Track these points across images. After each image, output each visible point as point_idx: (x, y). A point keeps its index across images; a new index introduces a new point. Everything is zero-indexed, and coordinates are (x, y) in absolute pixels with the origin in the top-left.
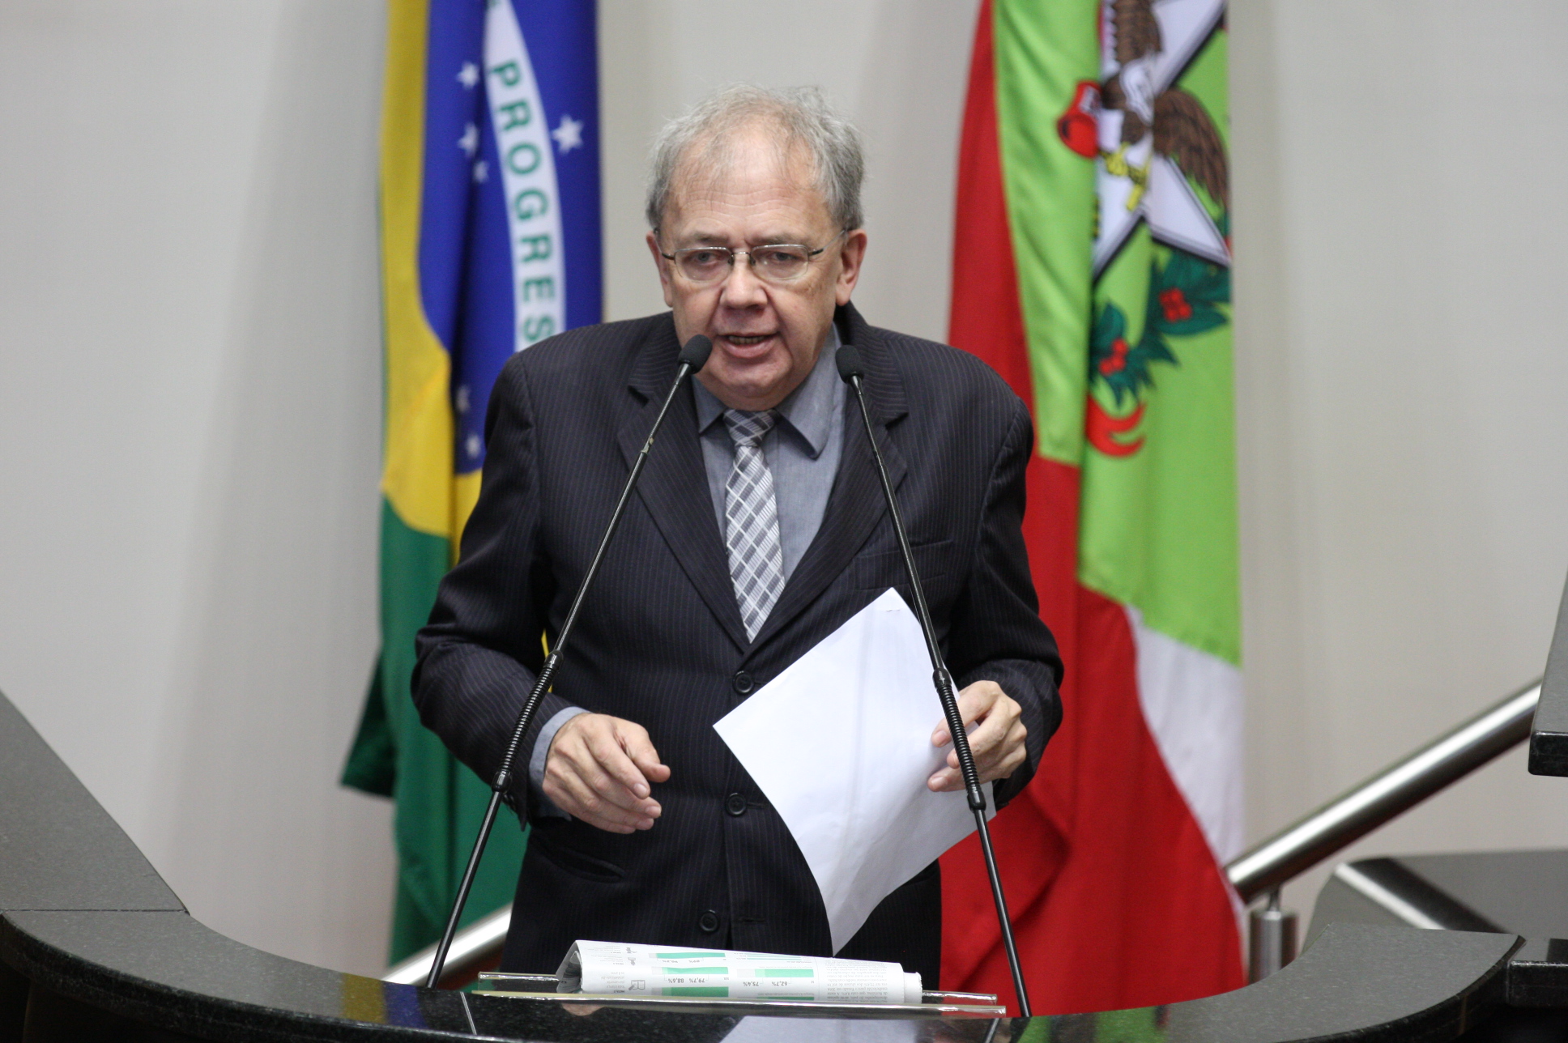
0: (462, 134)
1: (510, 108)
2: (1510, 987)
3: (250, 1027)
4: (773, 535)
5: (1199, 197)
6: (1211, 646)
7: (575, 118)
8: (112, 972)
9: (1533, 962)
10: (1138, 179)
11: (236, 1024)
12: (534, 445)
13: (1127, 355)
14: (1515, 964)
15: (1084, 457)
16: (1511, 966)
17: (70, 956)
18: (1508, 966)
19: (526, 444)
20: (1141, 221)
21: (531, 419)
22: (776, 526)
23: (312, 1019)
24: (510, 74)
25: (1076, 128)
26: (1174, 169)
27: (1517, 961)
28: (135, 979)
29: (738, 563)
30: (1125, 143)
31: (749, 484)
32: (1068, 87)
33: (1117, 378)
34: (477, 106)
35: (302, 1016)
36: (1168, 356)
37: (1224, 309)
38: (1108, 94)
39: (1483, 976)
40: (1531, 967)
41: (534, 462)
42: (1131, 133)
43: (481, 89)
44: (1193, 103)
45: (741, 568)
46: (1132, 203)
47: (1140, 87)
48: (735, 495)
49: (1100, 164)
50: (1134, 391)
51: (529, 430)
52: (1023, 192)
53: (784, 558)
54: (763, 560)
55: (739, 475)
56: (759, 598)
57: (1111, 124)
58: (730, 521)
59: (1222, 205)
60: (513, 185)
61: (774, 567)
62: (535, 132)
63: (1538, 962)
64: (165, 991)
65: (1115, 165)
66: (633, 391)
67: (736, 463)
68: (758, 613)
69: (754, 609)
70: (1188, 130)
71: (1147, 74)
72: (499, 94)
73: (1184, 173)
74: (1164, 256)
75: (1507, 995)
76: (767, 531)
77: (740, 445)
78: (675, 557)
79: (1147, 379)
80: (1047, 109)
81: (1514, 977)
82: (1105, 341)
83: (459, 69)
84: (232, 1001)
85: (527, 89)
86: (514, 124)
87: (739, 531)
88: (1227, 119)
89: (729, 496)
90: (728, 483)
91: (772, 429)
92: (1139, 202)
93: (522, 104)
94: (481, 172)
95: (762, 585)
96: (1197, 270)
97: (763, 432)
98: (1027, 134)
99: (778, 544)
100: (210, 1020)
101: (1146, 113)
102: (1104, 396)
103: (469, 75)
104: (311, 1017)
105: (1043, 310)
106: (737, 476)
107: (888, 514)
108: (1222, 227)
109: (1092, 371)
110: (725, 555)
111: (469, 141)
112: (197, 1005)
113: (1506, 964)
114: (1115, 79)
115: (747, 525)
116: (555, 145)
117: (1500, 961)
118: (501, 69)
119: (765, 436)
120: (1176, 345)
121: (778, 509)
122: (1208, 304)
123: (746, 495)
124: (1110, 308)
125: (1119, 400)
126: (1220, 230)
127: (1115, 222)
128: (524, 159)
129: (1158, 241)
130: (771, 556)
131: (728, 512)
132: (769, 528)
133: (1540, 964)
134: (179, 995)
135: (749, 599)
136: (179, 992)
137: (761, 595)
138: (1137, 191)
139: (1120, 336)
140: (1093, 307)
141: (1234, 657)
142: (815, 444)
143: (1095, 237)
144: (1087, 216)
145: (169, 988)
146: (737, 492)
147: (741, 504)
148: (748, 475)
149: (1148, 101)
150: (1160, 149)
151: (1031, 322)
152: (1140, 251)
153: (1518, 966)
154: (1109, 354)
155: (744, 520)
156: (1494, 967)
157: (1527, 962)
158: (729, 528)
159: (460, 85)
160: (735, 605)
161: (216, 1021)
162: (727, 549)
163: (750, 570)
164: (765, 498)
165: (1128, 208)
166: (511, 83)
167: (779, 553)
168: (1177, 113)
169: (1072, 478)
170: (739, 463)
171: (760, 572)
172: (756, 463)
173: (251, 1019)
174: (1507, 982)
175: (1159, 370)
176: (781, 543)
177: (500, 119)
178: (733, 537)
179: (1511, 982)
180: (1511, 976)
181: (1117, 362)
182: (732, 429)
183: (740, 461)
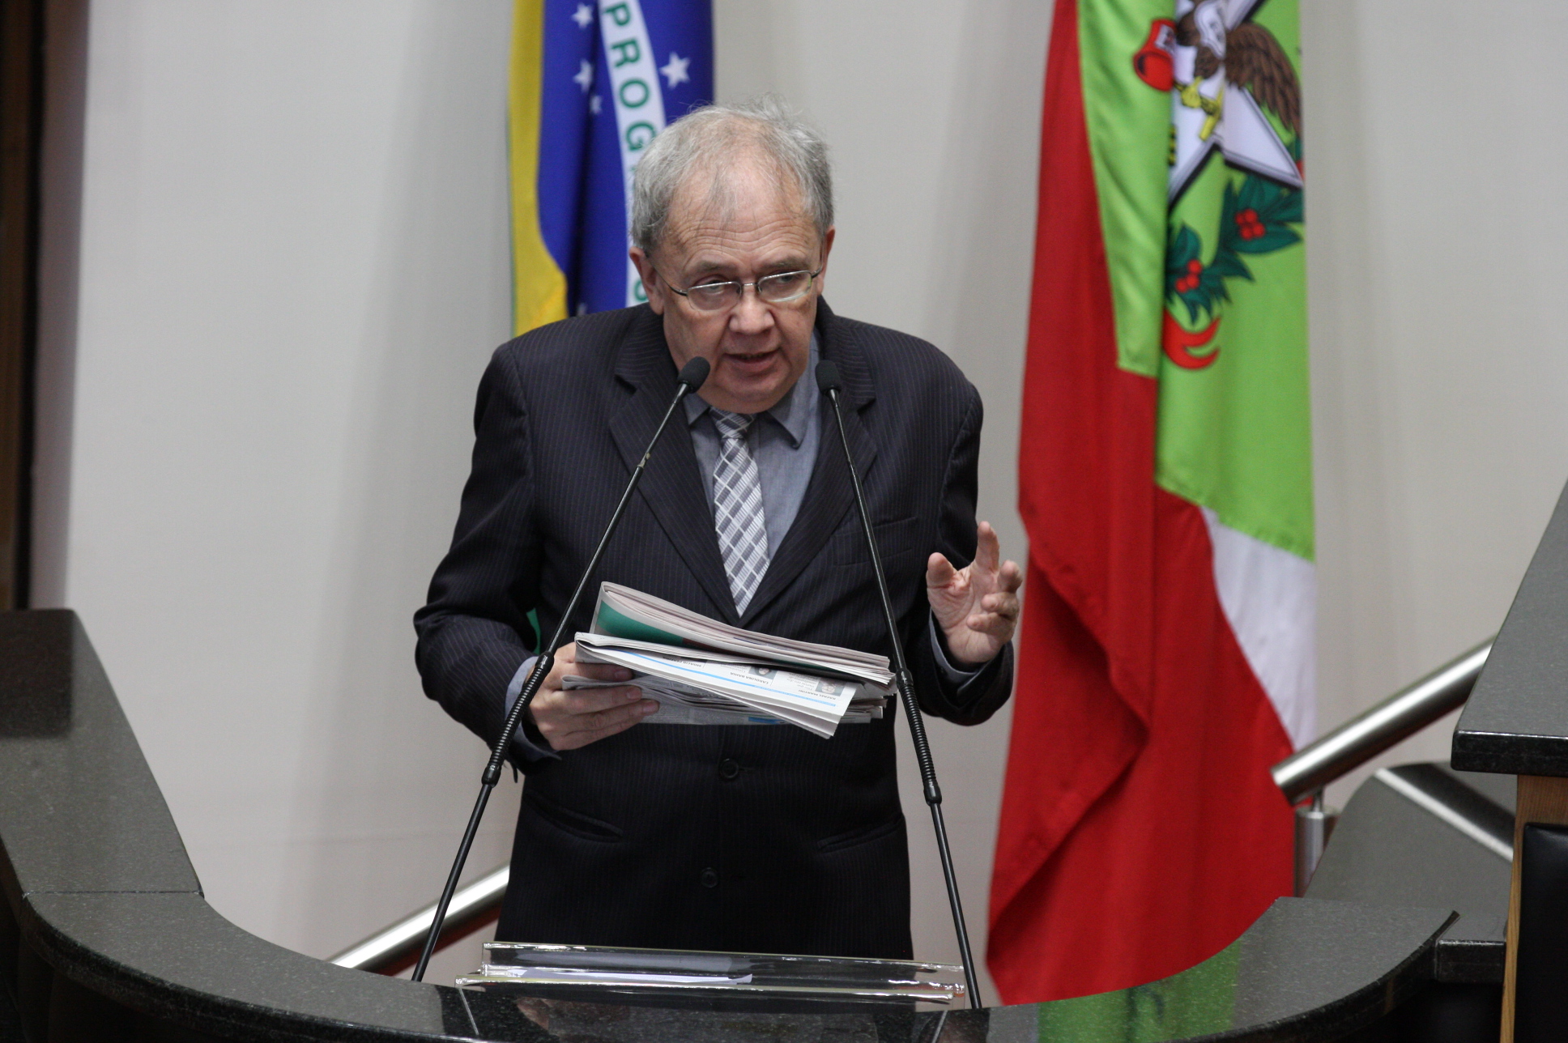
0: (578, 70)
1: (622, 46)
2: (1438, 965)
3: (233, 1021)
4: (759, 521)
5: (1270, 123)
6: (1285, 542)
7: (681, 56)
8: (113, 962)
9: (1460, 941)
10: (1212, 111)
11: (221, 1019)
12: (528, 432)
13: (1200, 274)
14: (1442, 942)
15: (1160, 369)
16: (1439, 944)
17: (79, 945)
18: (1437, 944)
19: (520, 432)
20: (1216, 148)
21: (524, 407)
22: (761, 513)
23: (289, 1016)
24: (621, 15)
25: (1150, 63)
26: (1247, 99)
27: (1445, 940)
28: (133, 970)
29: (726, 546)
30: (1199, 78)
31: (736, 473)
32: (1144, 26)
33: (1192, 296)
34: (592, 44)
35: (280, 1013)
36: (1244, 273)
37: (1296, 227)
38: (1183, 30)
39: (1409, 958)
40: (1458, 946)
41: (528, 448)
42: (1205, 67)
43: (595, 27)
44: (1266, 36)
45: (730, 550)
46: (1205, 134)
47: (1212, 25)
48: (722, 483)
49: (1176, 96)
50: (1209, 310)
51: (522, 418)
52: (1102, 122)
53: (769, 540)
54: (750, 544)
55: (727, 465)
56: (746, 578)
57: (1185, 59)
58: (719, 507)
59: (1293, 131)
60: (625, 118)
61: (760, 550)
62: (645, 68)
63: (1464, 941)
64: (159, 984)
65: (1188, 96)
66: (620, 381)
67: (724, 454)
68: (745, 593)
69: (741, 589)
70: (1260, 61)
71: (1219, 12)
72: (612, 33)
73: (1259, 104)
74: (1239, 179)
75: (1435, 971)
76: (753, 516)
77: (727, 438)
78: (669, 538)
79: (1222, 294)
80: (1124, 45)
81: (1442, 955)
82: (1181, 261)
83: (575, 11)
84: (217, 997)
85: (637, 29)
86: (626, 60)
87: (727, 517)
88: (1299, 51)
89: (717, 484)
90: (715, 472)
91: (755, 420)
92: (1212, 132)
93: (633, 42)
94: (596, 104)
95: (749, 567)
96: (1271, 192)
97: (748, 425)
98: (1106, 68)
99: (763, 528)
100: (198, 1014)
101: (1220, 49)
102: (1180, 312)
103: (583, 16)
104: (288, 1014)
105: (1121, 233)
106: (724, 466)
107: (855, 503)
108: (1295, 151)
109: (1168, 290)
110: (715, 537)
111: (584, 77)
112: (186, 999)
113: (1434, 942)
114: (1190, 16)
115: (735, 510)
116: (663, 80)
117: (1428, 940)
118: (613, 10)
119: (749, 428)
120: (1251, 262)
121: (762, 496)
122: (1281, 223)
123: (733, 484)
124: (1185, 229)
125: (1194, 317)
126: (1291, 154)
127: (1189, 150)
128: (634, 94)
129: (1231, 164)
130: (757, 540)
131: (716, 499)
132: (755, 514)
133: (1466, 943)
134: (171, 989)
135: (737, 580)
136: (172, 985)
137: (748, 576)
138: (1210, 121)
139: (1195, 256)
140: (1169, 229)
141: (1307, 551)
142: (796, 434)
143: (1171, 164)
144: (1164, 142)
145: (162, 981)
146: (725, 480)
147: (729, 492)
148: (736, 465)
149: (1219, 37)
150: (1234, 80)
151: (1110, 243)
152: (1215, 173)
153: (1444, 945)
154: (1184, 273)
155: (732, 506)
156: (1421, 947)
157: (1454, 941)
158: (717, 514)
159: (576, 24)
160: (726, 583)
161: (204, 1014)
162: (716, 533)
163: (737, 553)
164: (751, 486)
165: (1200, 137)
166: (621, 23)
167: (765, 537)
168: (1251, 46)
169: (1150, 390)
170: (726, 454)
171: (746, 556)
172: (742, 455)
173: (234, 1014)
174: (1435, 960)
175: (1234, 285)
176: (766, 528)
177: (613, 56)
178: (721, 522)
179: (1438, 960)
180: (1439, 954)
181: (1192, 281)
182: (719, 422)
183: (728, 452)
